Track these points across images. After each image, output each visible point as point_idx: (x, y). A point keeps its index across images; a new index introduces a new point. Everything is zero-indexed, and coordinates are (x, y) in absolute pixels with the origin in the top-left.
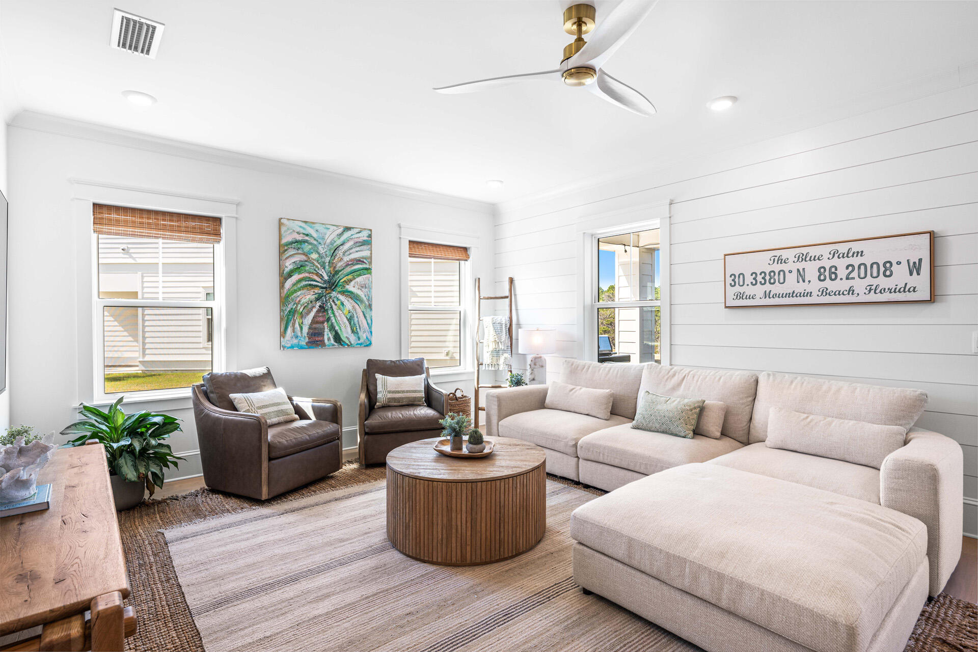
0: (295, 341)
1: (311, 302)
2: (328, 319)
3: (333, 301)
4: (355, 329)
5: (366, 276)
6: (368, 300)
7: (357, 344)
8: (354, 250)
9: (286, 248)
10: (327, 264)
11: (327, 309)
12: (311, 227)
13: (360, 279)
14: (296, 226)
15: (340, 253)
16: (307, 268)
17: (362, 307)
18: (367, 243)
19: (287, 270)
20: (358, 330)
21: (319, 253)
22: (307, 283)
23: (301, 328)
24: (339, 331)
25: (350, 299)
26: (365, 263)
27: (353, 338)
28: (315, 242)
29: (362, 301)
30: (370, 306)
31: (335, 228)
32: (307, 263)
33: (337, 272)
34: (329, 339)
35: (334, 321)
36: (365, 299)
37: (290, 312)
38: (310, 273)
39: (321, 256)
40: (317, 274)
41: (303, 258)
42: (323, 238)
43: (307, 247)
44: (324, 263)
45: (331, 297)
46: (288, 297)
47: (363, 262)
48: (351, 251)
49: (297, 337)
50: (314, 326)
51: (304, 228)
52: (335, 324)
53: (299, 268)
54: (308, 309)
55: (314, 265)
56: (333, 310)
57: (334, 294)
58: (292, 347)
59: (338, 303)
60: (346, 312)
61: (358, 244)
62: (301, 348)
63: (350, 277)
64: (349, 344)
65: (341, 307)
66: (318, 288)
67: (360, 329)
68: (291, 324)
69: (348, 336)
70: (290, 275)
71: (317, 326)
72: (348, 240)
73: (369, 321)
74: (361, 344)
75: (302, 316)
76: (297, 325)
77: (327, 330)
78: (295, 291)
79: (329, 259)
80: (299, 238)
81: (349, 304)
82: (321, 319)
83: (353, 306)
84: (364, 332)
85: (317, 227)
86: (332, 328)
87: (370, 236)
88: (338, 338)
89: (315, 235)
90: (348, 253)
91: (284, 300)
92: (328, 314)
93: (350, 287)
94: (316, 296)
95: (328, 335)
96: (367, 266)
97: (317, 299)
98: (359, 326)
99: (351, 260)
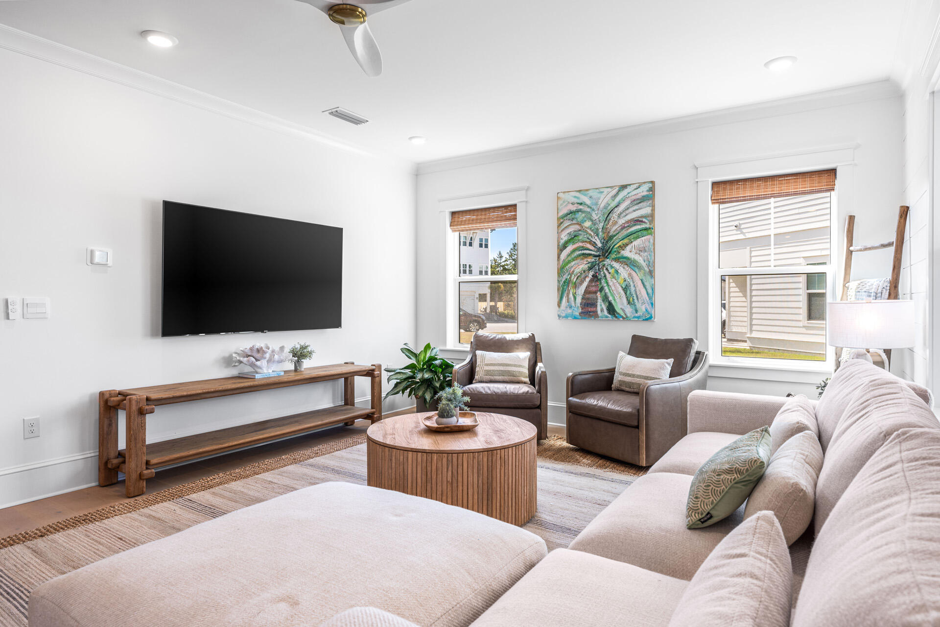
0: (569, 311)
1: (584, 271)
2: (602, 289)
3: (607, 269)
4: (631, 299)
5: (645, 238)
6: (648, 266)
7: (635, 317)
8: (631, 210)
9: (562, 221)
10: (600, 230)
11: (601, 278)
12: (585, 195)
13: (637, 243)
14: (570, 197)
15: (614, 216)
16: (580, 238)
17: (641, 274)
18: (649, 197)
19: (562, 242)
20: (636, 301)
21: (592, 221)
22: (580, 252)
23: (575, 298)
24: (613, 302)
25: (626, 266)
26: (644, 222)
27: (629, 310)
28: (588, 210)
29: (640, 267)
30: (651, 273)
31: (609, 189)
32: (580, 232)
33: (611, 238)
34: (602, 310)
35: (607, 291)
36: (644, 264)
37: (565, 282)
38: (583, 242)
39: (594, 223)
40: (591, 242)
41: (577, 227)
42: (596, 204)
43: (580, 216)
44: (597, 229)
45: (604, 265)
46: (563, 268)
47: (642, 221)
48: (627, 212)
49: (571, 307)
50: (587, 296)
51: (578, 198)
52: (609, 295)
53: (573, 238)
54: (581, 278)
55: (587, 233)
56: (606, 279)
57: (607, 262)
58: (566, 317)
59: (612, 271)
60: (621, 280)
61: (635, 202)
62: (575, 318)
63: (626, 241)
64: (625, 316)
65: (616, 275)
66: (591, 257)
67: (638, 299)
68: (565, 295)
69: (623, 307)
70: (565, 247)
71: (591, 296)
72: (623, 200)
73: (650, 291)
74: (638, 317)
75: (576, 286)
76: (571, 296)
77: (600, 301)
78: (569, 262)
79: (602, 224)
80: (573, 208)
81: (624, 272)
82: (594, 289)
83: (630, 275)
84: (643, 303)
85: (591, 193)
86: (605, 298)
87: (652, 189)
88: (611, 310)
89: (588, 202)
90: (624, 214)
91: (561, 271)
92: (601, 283)
93: (626, 253)
94: (589, 265)
95: (601, 306)
96: (648, 226)
97: (590, 269)
98: (637, 296)
99: (627, 222)
